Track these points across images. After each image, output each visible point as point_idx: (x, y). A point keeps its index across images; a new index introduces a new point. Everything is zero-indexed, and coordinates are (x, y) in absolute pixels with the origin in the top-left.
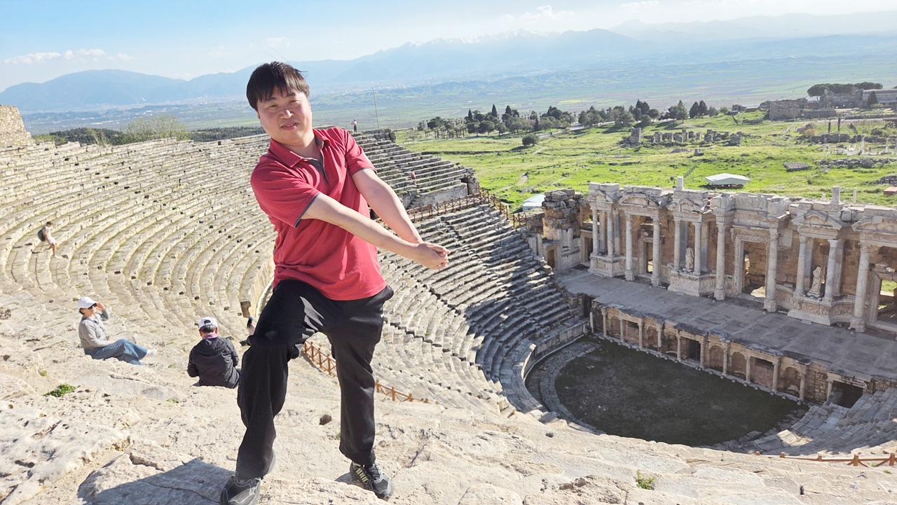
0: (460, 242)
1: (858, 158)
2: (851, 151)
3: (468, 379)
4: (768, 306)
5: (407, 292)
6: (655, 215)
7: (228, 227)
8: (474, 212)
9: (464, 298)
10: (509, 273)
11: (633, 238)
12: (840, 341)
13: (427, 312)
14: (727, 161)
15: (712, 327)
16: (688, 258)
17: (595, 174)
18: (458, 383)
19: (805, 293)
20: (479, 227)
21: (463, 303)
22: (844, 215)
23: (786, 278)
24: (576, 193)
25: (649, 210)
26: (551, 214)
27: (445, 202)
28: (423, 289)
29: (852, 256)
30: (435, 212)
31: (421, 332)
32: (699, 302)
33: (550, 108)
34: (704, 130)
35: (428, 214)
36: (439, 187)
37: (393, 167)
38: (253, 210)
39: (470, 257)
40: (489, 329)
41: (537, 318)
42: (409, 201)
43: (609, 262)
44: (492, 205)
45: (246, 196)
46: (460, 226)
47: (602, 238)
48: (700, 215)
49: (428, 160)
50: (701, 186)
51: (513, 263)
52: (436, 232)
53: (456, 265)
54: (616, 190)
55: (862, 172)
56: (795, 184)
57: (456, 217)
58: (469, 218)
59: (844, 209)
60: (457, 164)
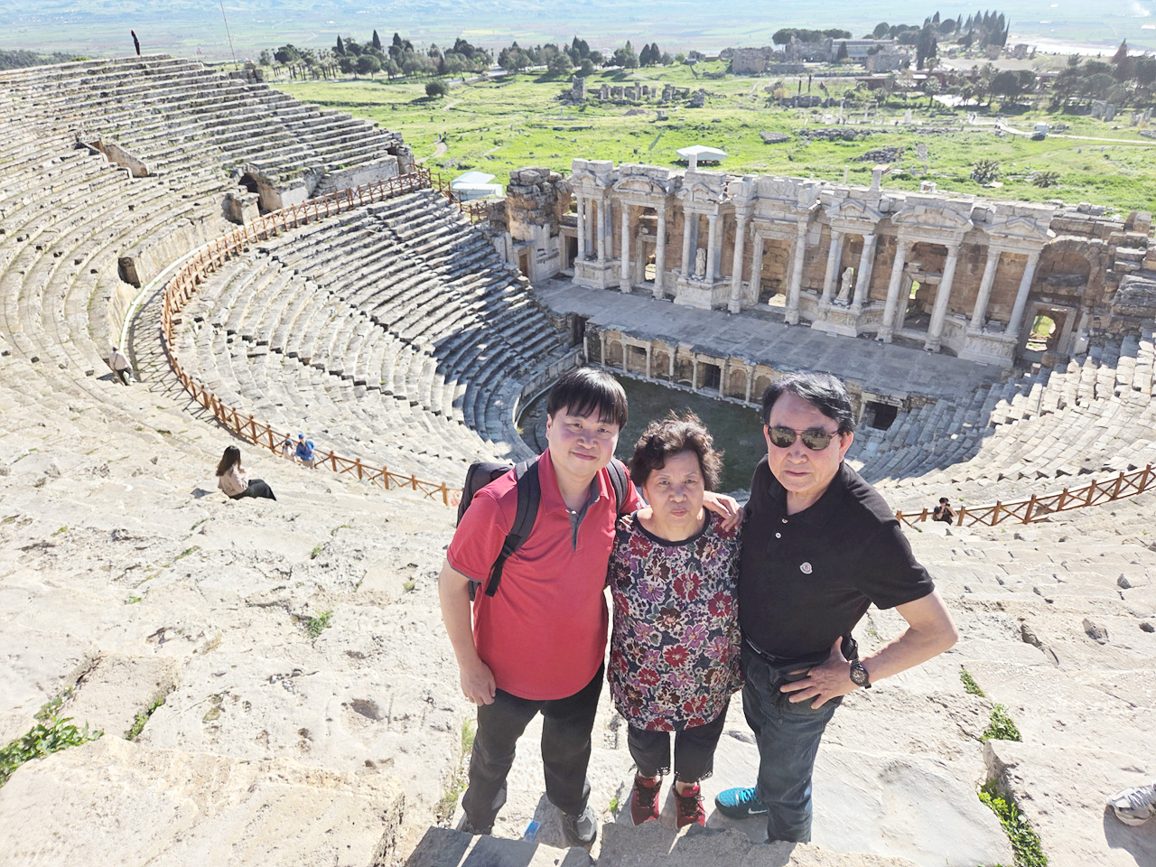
0: (401, 246)
1: (837, 127)
2: (830, 118)
3: (454, 441)
4: (791, 317)
5: (339, 323)
6: (660, 206)
7: (31, 230)
8: (413, 200)
9: (421, 327)
10: (474, 289)
11: (630, 235)
12: (869, 354)
13: (374, 351)
14: (696, 128)
15: (734, 348)
16: (699, 262)
17: (538, 143)
18: (444, 447)
19: (832, 300)
20: (424, 223)
21: (420, 334)
22: (882, 205)
23: (812, 284)
24: (552, 173)
25: (653, 198)
26: (519, 204)
27: (370, 186)
28: (362, 317)
29: (885, 254)
30: (357, 201)
31: (375, 381)
32: (711, 316)
33: (458, 40)
34: (660, 85)
35: (347, 204)
36: (356, 162)
37: (281, 129)
38: (65, 201)
39: (418, 267)
40: (461, 369)
41: (519, 349)
42: (314, 183)
43: (600, 269)
44: (436, 190)
45: (44, 176)
46: (397, 222)
47: (589, 237)
48: (717, 206)
49: (333, 117)
50: (672, 163)
51: (479, 274)
52: (363, 231)
53: (401, 280)
54: (608, 169)
55: (844, 146)
56: (776, 160)
57: (390, 208)
58: (408, 210)
59: (883, 197)
60: (376, 125)
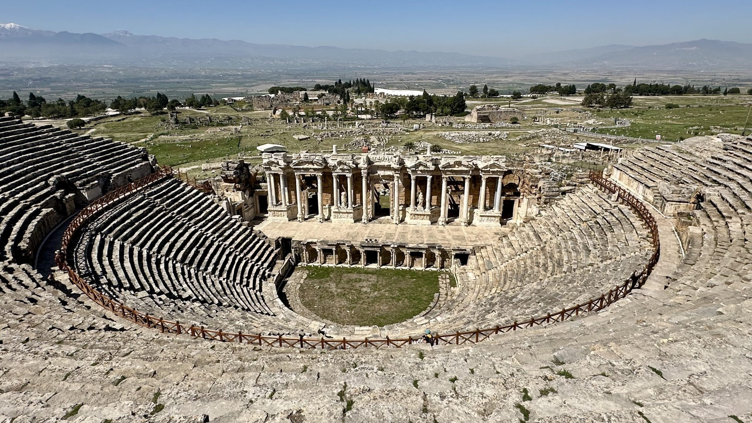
0: (171, 214)
4: (397, 220)
6: (319, 173)
15: (380, 240)
16: (343, 199)
22: (432, 162)
24: (245, 163)
25: (315, 170)
26: (231, 181)
29: (435, 184)
30: (134, 191)
32: (357, 226)
33: (79, 96)
35: (128, 193)
36: (126, 168)
41: (260, 263)
43: (285, 211)
47: (274, 194)
48: (351, 170)
52: (146, 208)
57: (155, 192)
58: (166, 192)
